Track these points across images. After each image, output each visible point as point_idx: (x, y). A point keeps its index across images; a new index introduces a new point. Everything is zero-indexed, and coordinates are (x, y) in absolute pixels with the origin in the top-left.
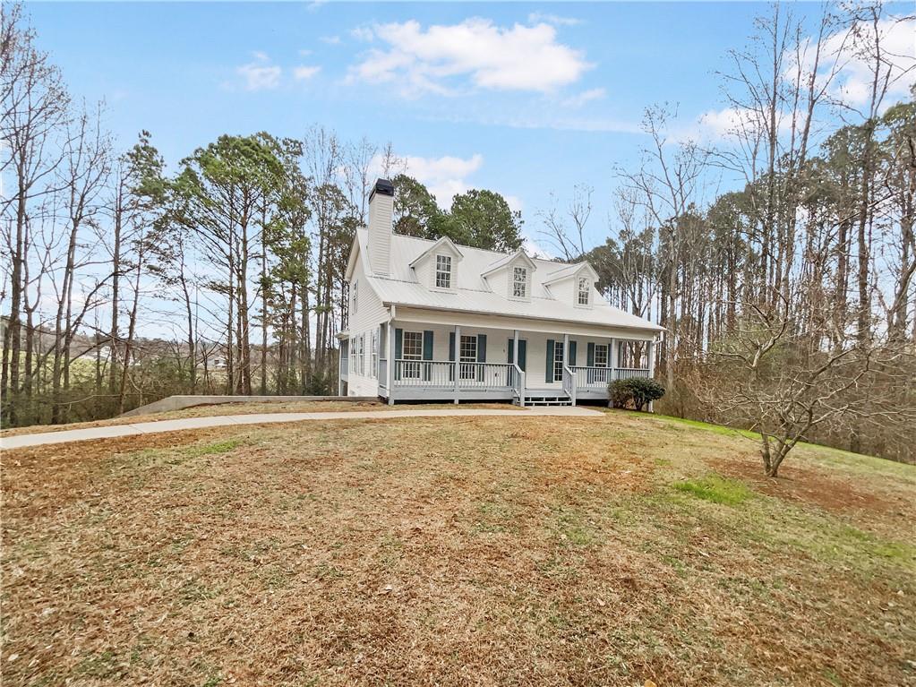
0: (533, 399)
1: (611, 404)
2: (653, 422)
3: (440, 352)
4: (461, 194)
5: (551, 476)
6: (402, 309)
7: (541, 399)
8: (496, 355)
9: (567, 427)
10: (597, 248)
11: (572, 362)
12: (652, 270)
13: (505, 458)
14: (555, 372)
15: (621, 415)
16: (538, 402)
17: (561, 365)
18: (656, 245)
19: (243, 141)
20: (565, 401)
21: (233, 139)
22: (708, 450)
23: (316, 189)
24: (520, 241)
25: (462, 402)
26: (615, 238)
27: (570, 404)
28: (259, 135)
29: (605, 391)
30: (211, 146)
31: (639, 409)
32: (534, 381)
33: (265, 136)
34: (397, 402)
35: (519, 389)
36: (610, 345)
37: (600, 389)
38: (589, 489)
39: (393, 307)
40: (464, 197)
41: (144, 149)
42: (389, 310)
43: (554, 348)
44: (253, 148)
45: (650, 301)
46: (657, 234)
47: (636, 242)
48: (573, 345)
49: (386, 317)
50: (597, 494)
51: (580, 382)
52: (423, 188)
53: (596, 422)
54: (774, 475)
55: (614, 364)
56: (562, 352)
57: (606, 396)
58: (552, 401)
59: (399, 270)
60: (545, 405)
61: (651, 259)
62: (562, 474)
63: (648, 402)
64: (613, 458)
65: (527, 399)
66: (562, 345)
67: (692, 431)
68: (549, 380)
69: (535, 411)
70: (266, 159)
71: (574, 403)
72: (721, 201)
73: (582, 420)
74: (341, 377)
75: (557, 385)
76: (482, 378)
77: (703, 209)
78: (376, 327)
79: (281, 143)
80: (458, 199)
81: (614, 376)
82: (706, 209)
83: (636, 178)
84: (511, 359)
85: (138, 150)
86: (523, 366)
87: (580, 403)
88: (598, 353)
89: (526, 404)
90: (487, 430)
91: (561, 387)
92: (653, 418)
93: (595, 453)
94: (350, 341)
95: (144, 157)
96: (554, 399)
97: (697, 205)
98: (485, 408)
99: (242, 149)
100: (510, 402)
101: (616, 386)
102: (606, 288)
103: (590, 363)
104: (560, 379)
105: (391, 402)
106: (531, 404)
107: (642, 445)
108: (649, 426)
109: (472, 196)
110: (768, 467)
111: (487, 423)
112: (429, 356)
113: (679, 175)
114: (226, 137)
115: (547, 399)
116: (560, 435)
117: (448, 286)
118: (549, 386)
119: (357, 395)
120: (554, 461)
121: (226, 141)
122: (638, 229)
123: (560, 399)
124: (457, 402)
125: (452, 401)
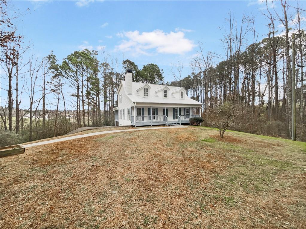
0: (171, 124)
1: (190, 124)
2: (200, 128)
3: (146, 113)
4: (145, 65)
5: (177, 139)
6: (137, 103)
7: (173, 124)
8: (160, 113)
9: (180, 130)
10: (185, 78)
11: (180, 114)
12: (202, 84)
13: (168, 137)
14: (175, 117)
15: (193, 127)
16: (172, 125)
17: (177, 115)
18: (202, 76)
19: (81, 52)
20: (178, 124)
21: (79, 52)
22: (211, 134)
23: (101, 64)
24: (163, 78)
25: (153, 126)
26: (190, 75)
27: (180, 125)
28: (85, 50)
29: (188, 121)
30: (72, 54)
31: (197, 125)
32: (170, 119)
33: (87, 50)
34: (137, 127)
35: (167, 121)
36: (189, 109)
37: (187, 120)
38: (185, 141)
39: (135, 103)
40: (146, 66)
41: (52, 55)
42: (134, 104)
43: (175, 110)
44: (84, 54)
45: (201, 93)
46: (202, 73)
47: (196, 76)
48: (180, 109)
49: (133, 105)
50: (187, 142)
51: (182, 119)
52: (134, 63)
53: (187, 129)
54: (222, 137)
55: (191, 114)
56: (177, 111)
57: (189, 122)
58: (175, 124)
59: (134, 92)
60: (173, 125)
61: (201, 80)
62: (180, 139)
63: (200, 123)
64: (190, 136)
65: (169, 124)
66: (177, 109)
67: (209, 130)
68: (174, 119)
69: (171, 127)
70: (88, 58)
71: (181, 125)
72: (220, 64)
73: (183, 128)
74: (116, 120)
75: (176, 120)
76: (157, 119)
77: (215, 66)
78: (129, 107)
79: (91, 52)
80: (144, 67)
81: (191, 117)
82: (216, 66)
83: (195, 59)
84: (164, 114)
85: (50, 56)
86: (167, 115)
87: (182, 124)
88: (186, 111)
89: (169, 125)
90: (162, 132)
91: (177, 120)
92: (200, 127)
93: (186, 135)
94: (119, 111)
95: (51, 58)
96: (176, 124)
97: (213, 65)
98: (159, 127)
99: (82, 55)
100: (164, 125)
101: (191, 119)
102: (188, 89)
103: (184, 114)
104: (177, 118)
105: (135, 127)
106: (170, 125)
107: (196, 133)
108: (199, 129)
109: (148, 65)
110: (221, 136)
111: (161, 130)
112: (143, 114)
113: (207, 58)
114: (76, 52)
115: (174, 124)
116: (178, 132)
117: (147, 96)
118: (174, 120)
119: (123, 125)
120: (178, 137)
121: (76, 53)
122: (197, 72)
123: (177, 124)
124: (151, 126)
125: (150, 126)
